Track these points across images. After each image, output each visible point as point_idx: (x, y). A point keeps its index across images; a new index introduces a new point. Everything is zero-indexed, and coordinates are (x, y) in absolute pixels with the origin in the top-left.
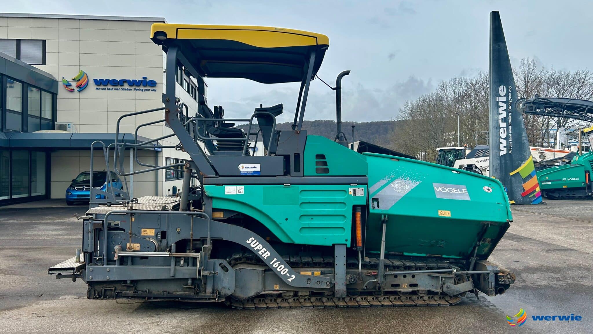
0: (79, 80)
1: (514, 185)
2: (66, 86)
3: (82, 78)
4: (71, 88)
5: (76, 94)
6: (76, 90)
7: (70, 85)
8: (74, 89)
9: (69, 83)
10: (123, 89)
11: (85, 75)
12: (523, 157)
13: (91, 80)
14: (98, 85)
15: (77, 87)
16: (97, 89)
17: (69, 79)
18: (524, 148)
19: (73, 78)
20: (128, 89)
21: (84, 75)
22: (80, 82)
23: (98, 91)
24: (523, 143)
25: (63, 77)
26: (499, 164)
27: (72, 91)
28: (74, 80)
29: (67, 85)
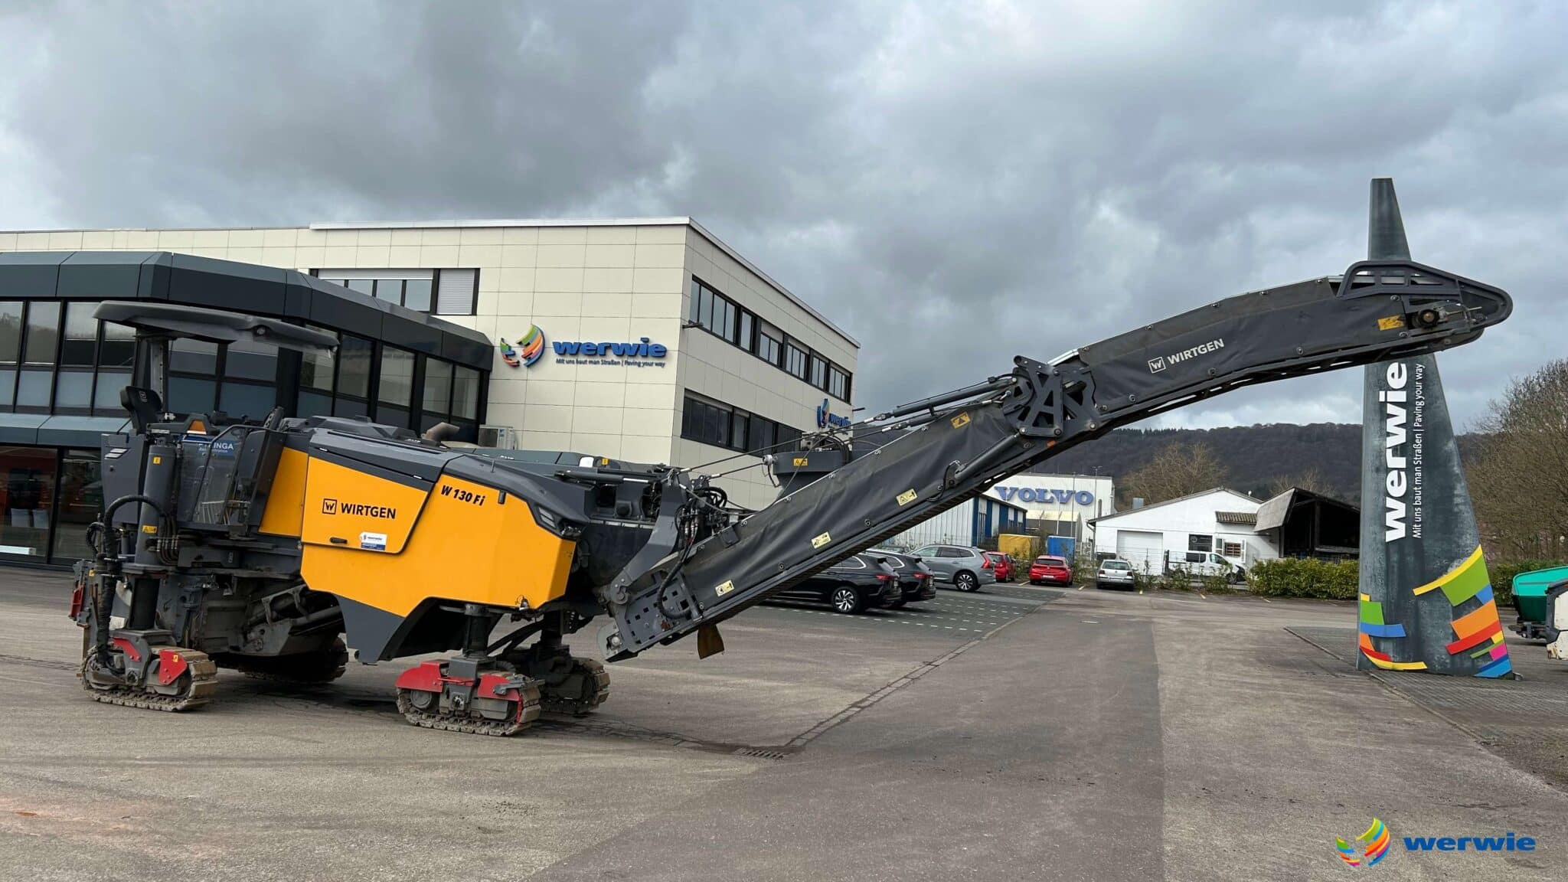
0: (528, 344)
1: (1427, 620)
2: (507, 356)
3: (533, 339)
4: (514, 360)
5: (523, 372)
6: (523, 362)
7: (514, 354)
8: (518, 362)
9: (513, 349)
10: (605, 363)
11: (540, 334)
12: (1456, 550)
13: (550, 344)
14: (560, 354)
15: (525, 357)
16: (559, 361)
17: (513, 342)
18: (1460, 525)
19: (520, 338)
20: (613, 363)
21: (537, 334)
22: (530, 347)
23: (561, 365)
24: (1457, 513)
25: (502, 340)
26: (1384, 565)
27: (516, 365)
28: (520, 343)
29: (509, 355)
